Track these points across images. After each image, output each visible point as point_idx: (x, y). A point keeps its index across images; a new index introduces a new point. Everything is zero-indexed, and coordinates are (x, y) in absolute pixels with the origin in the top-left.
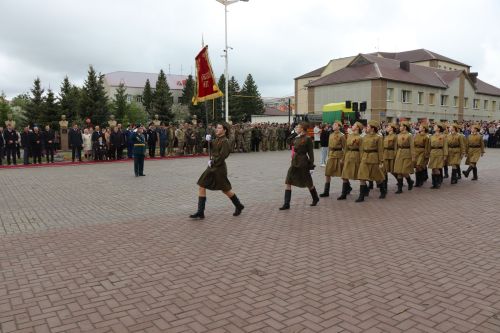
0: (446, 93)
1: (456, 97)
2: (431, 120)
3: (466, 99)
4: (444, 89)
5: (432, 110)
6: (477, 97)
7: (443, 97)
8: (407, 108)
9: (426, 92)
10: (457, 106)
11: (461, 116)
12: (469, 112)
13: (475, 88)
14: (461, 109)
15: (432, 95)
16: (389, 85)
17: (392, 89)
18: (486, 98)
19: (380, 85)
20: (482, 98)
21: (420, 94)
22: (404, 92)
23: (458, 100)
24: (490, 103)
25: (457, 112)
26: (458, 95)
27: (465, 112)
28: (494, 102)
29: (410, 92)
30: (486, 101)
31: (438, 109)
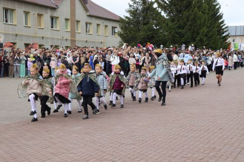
0: (55, 14)
1: (67, 20)
2: (40, 46)
3: (78, 22)
5: (41, 33)
6: (89, 20)
7: (52, 18)
8: (11, 30)
9: (34, 12)
10: (69, 30)
11: (73, 41)
12: (81, 37)
13: (86, 10)
14: (73, 33)
15: (40, 15)
18: (99, 22)
20: (95, 22)
21: (27, 13)
22: (6, 10)
23: (69, 23)
24: (102, 27)
25: (68, 36)
26: (69, 17)
27: (78, 37)
28: (106, 26)
29: (13, 10)
30: (98, 25)
31: (48, 33)
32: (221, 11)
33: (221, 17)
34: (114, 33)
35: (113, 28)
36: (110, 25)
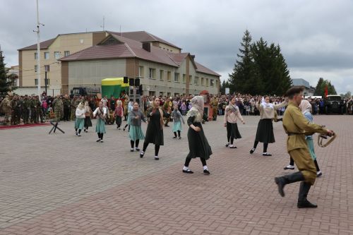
0: (177, 71)
1: (184, 75)
3: (190, 76)
4: (177, 68)
5: (169, 85)
6: (197, 75)
7: (176, 74)
8: (153, 83)
9: (165, 70)
10: (185, 82)
11: (187, 90)
12: (192, 87)
13: (196, 68)
14: (188, 86)
15: (169, 72)
16: (140, 64)
17: (142, 67)
18: (203, 76)
19: (133, 63)
20: (200, 76)
21: (161, 71)
22: (150, 69)
23: (186, 77)
24: (205, 80)
25: (185, 87)
26: (185, 73)
28: (207, 79)
29: (154, 69)
30: (202, 78)
31: (173, 84)
32: (288, 69)
33: (288, 73)
34: (212, 84)
35: (212, 80)
36: (210, 78)
